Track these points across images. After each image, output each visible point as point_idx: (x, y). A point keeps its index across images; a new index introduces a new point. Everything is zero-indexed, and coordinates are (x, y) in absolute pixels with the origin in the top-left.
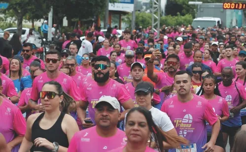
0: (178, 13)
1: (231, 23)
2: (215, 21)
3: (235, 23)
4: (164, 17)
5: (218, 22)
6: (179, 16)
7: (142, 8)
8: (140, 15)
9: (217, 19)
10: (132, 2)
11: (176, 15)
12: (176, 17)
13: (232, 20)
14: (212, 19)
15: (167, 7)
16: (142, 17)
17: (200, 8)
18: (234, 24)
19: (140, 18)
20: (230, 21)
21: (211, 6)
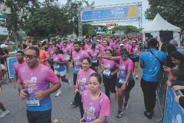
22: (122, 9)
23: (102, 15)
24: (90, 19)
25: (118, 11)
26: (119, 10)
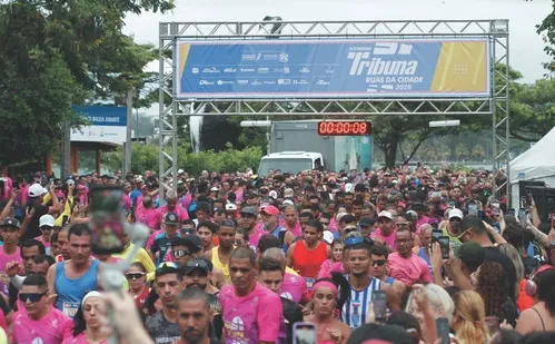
0: (229, 144)
1: (347, 163)
2: (310, 160)
3: (356, 163)
4: (197, 153)
5: (318, 161)
6: (230, 150)
7: (152, 132)
8: (142, 151)
9: (314, 156)
10: (122, 123)
11: (224, 148)
12: (224, 153)
13: (348, 157)
14: (304, 155)
15: (204, 130)
16: (147, 155)
17: (276, 131)
18: (353, 165)
19: (143, 158)
20: (344, 159)
21: (300, 126)
22: (406, 50)
23: (295, 73)
24: (229, 89)
25: (385, 58)
26: (392, 51)
